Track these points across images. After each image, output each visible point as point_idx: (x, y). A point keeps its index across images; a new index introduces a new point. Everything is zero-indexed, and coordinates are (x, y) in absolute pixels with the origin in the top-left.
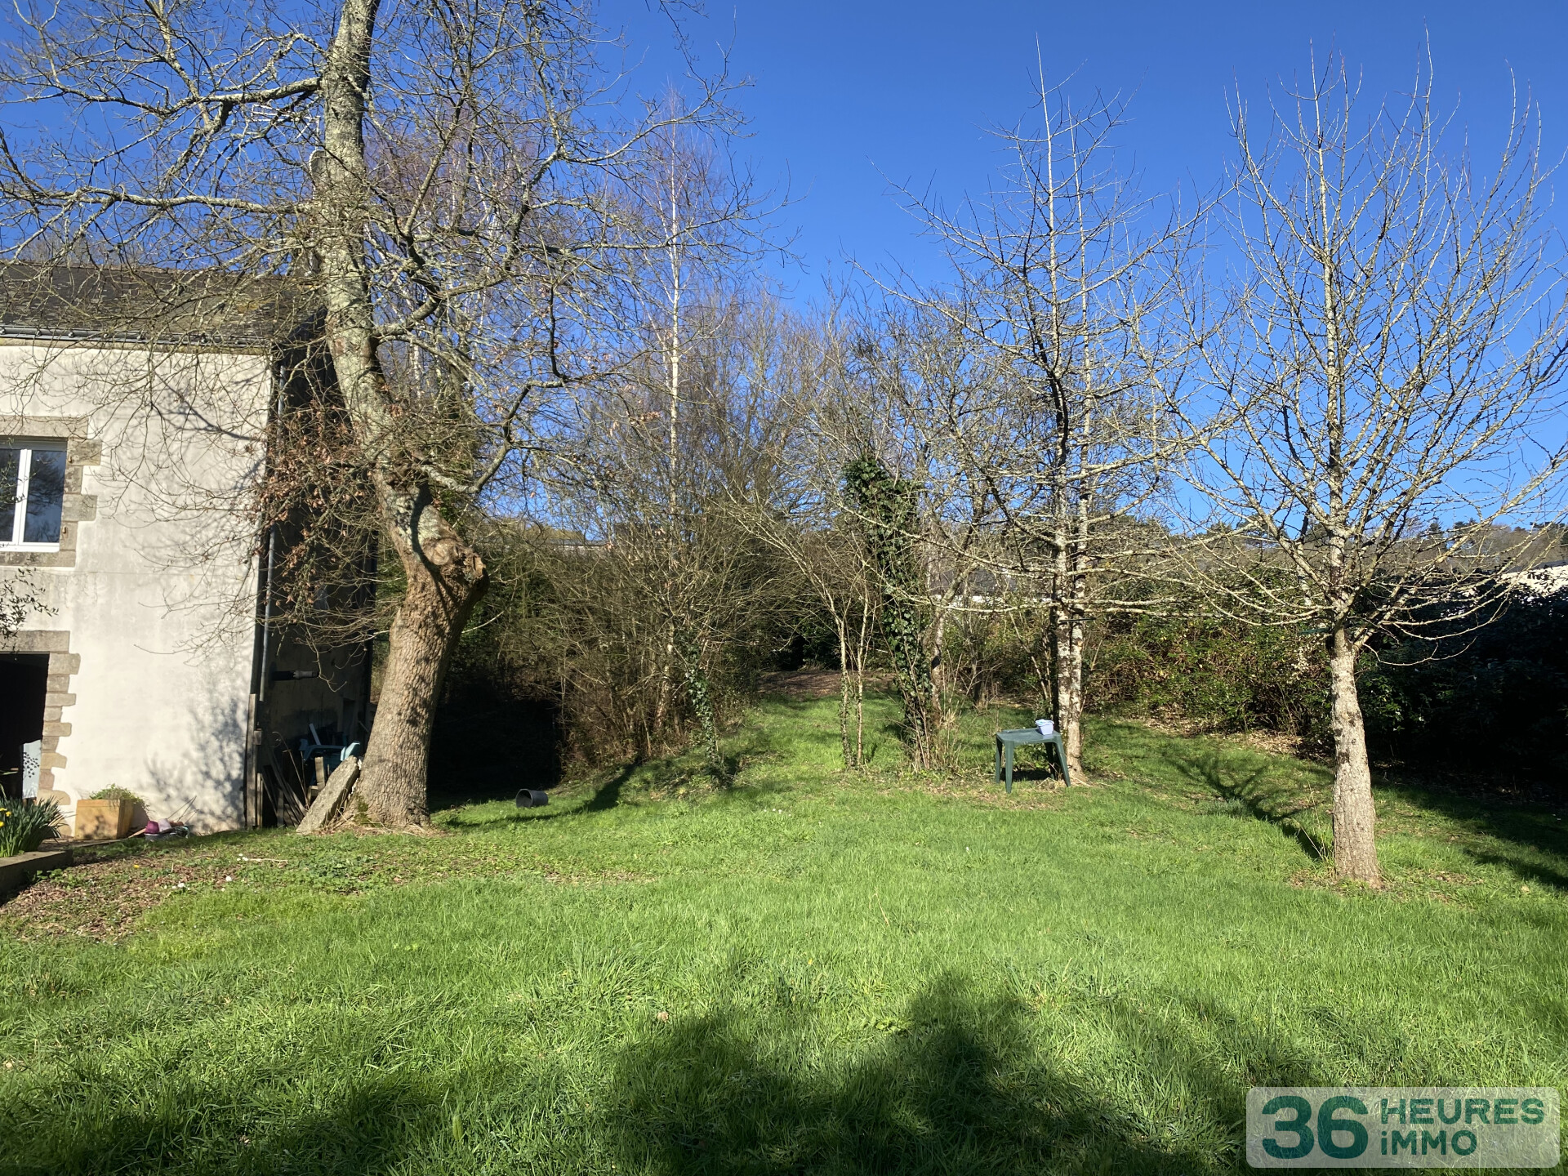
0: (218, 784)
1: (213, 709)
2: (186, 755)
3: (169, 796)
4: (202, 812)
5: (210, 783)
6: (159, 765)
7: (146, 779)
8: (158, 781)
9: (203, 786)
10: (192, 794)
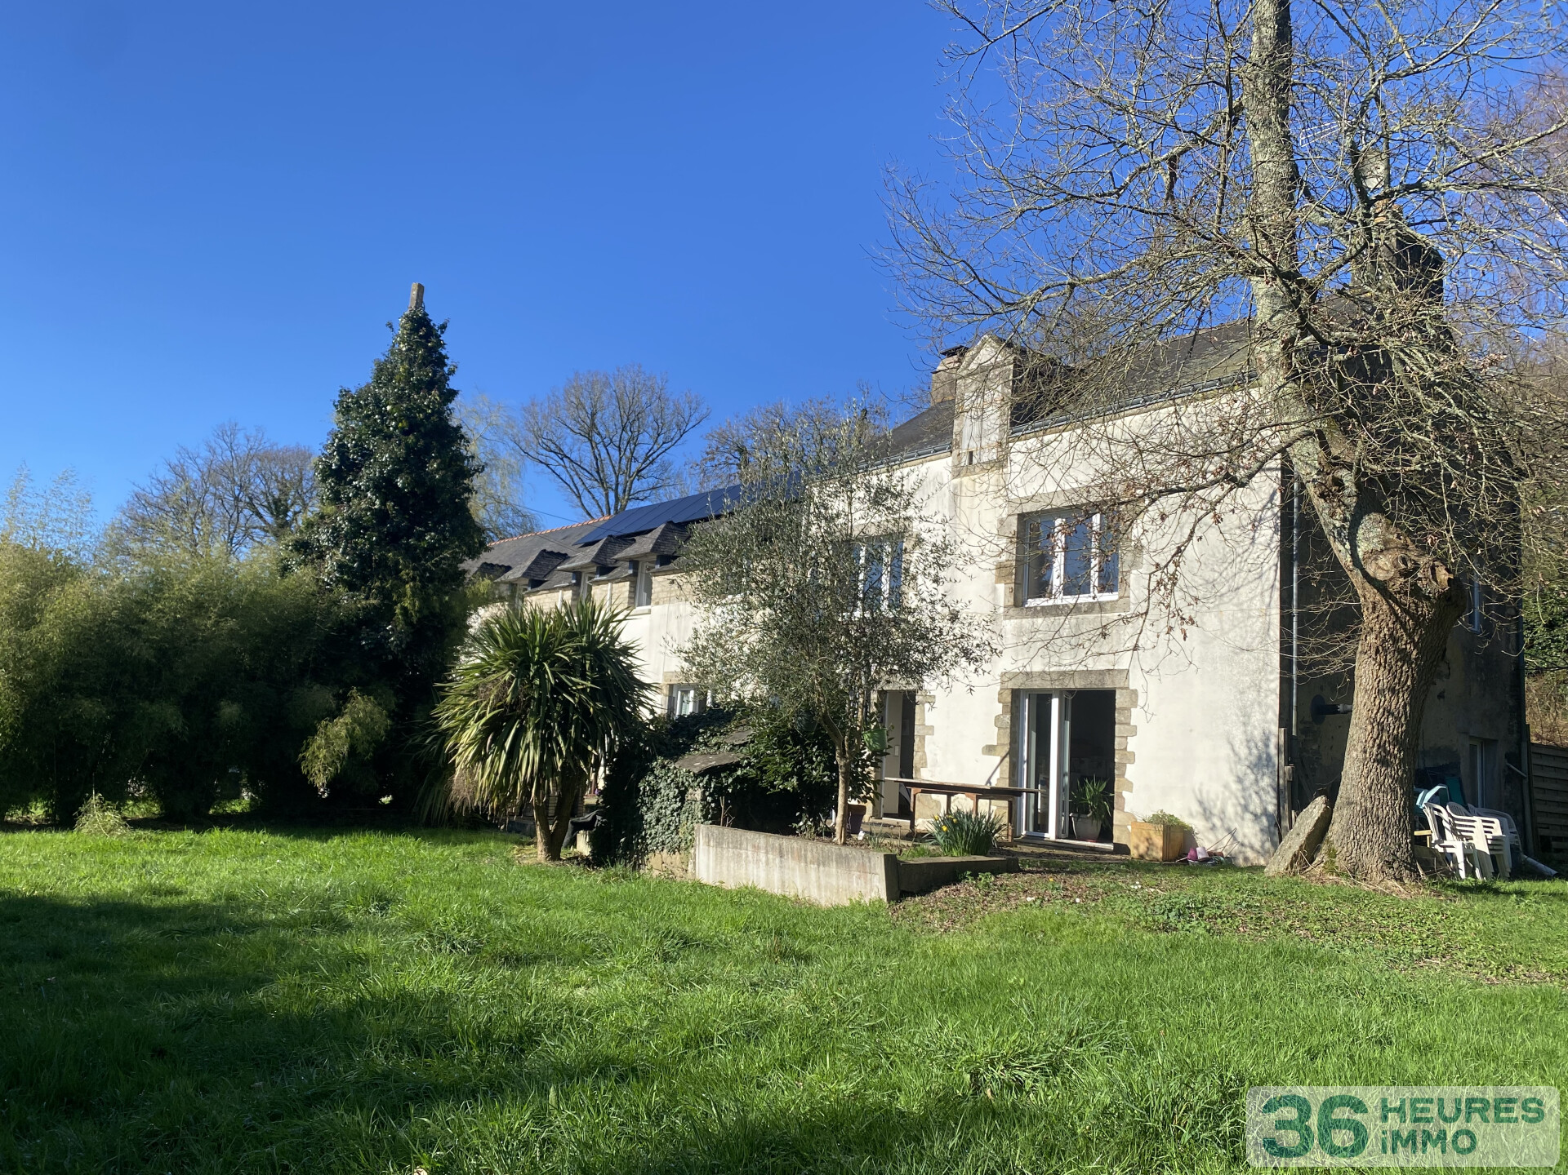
0: (1256, 816)
1: (1248, 741)
2: (1226, 786)
3: (1214, 826)
4: (1243, 845)
5: (1248, 816)
6: (1205, 795)
7: (1196, 808)
8: (1205, 810)
9: (1243, 819)
10: (1234, 825)
